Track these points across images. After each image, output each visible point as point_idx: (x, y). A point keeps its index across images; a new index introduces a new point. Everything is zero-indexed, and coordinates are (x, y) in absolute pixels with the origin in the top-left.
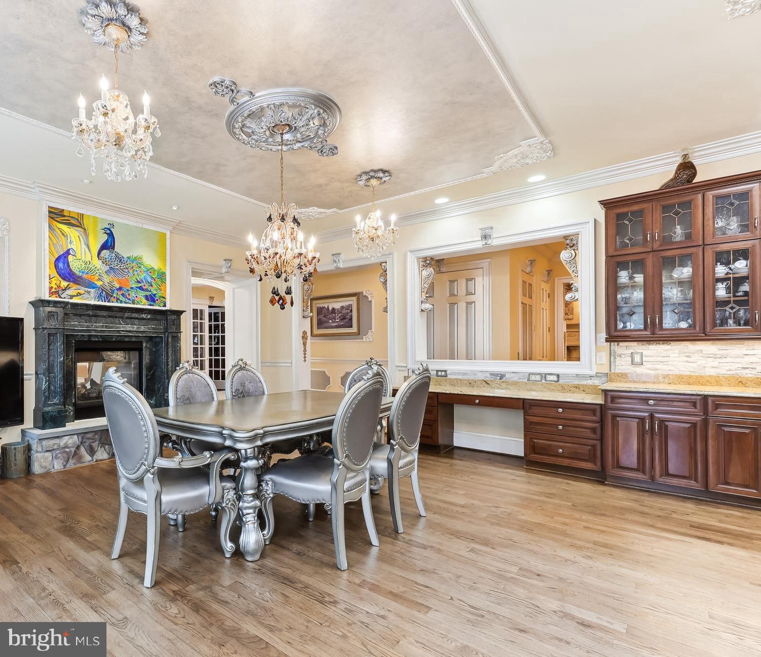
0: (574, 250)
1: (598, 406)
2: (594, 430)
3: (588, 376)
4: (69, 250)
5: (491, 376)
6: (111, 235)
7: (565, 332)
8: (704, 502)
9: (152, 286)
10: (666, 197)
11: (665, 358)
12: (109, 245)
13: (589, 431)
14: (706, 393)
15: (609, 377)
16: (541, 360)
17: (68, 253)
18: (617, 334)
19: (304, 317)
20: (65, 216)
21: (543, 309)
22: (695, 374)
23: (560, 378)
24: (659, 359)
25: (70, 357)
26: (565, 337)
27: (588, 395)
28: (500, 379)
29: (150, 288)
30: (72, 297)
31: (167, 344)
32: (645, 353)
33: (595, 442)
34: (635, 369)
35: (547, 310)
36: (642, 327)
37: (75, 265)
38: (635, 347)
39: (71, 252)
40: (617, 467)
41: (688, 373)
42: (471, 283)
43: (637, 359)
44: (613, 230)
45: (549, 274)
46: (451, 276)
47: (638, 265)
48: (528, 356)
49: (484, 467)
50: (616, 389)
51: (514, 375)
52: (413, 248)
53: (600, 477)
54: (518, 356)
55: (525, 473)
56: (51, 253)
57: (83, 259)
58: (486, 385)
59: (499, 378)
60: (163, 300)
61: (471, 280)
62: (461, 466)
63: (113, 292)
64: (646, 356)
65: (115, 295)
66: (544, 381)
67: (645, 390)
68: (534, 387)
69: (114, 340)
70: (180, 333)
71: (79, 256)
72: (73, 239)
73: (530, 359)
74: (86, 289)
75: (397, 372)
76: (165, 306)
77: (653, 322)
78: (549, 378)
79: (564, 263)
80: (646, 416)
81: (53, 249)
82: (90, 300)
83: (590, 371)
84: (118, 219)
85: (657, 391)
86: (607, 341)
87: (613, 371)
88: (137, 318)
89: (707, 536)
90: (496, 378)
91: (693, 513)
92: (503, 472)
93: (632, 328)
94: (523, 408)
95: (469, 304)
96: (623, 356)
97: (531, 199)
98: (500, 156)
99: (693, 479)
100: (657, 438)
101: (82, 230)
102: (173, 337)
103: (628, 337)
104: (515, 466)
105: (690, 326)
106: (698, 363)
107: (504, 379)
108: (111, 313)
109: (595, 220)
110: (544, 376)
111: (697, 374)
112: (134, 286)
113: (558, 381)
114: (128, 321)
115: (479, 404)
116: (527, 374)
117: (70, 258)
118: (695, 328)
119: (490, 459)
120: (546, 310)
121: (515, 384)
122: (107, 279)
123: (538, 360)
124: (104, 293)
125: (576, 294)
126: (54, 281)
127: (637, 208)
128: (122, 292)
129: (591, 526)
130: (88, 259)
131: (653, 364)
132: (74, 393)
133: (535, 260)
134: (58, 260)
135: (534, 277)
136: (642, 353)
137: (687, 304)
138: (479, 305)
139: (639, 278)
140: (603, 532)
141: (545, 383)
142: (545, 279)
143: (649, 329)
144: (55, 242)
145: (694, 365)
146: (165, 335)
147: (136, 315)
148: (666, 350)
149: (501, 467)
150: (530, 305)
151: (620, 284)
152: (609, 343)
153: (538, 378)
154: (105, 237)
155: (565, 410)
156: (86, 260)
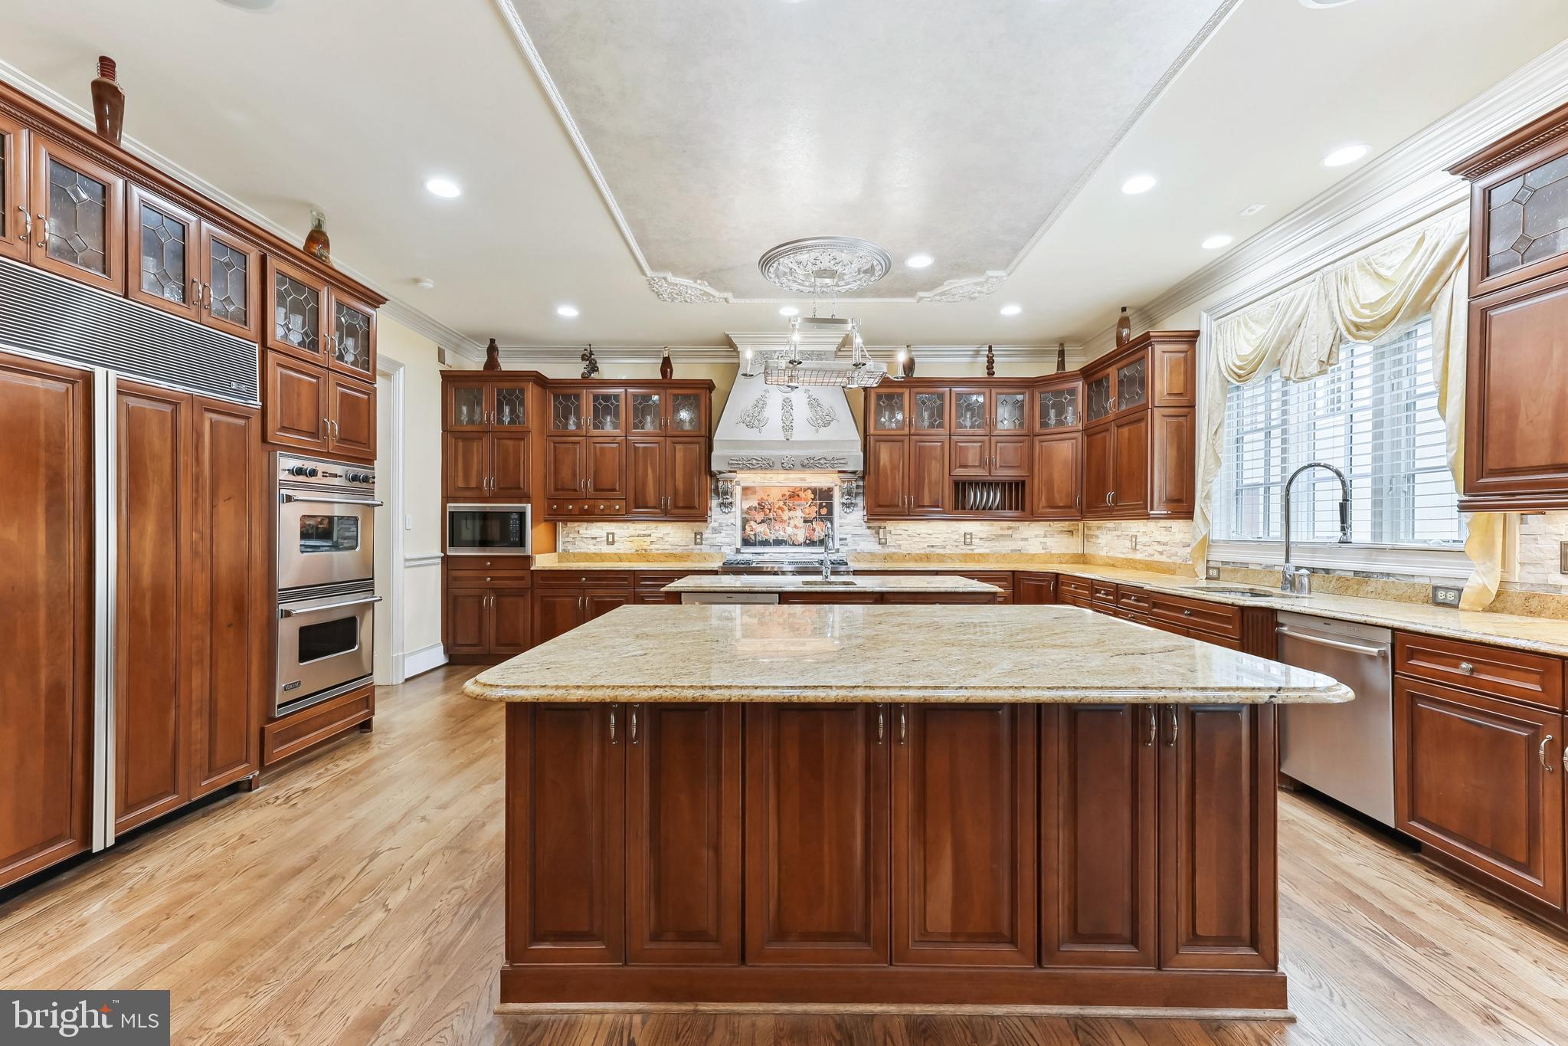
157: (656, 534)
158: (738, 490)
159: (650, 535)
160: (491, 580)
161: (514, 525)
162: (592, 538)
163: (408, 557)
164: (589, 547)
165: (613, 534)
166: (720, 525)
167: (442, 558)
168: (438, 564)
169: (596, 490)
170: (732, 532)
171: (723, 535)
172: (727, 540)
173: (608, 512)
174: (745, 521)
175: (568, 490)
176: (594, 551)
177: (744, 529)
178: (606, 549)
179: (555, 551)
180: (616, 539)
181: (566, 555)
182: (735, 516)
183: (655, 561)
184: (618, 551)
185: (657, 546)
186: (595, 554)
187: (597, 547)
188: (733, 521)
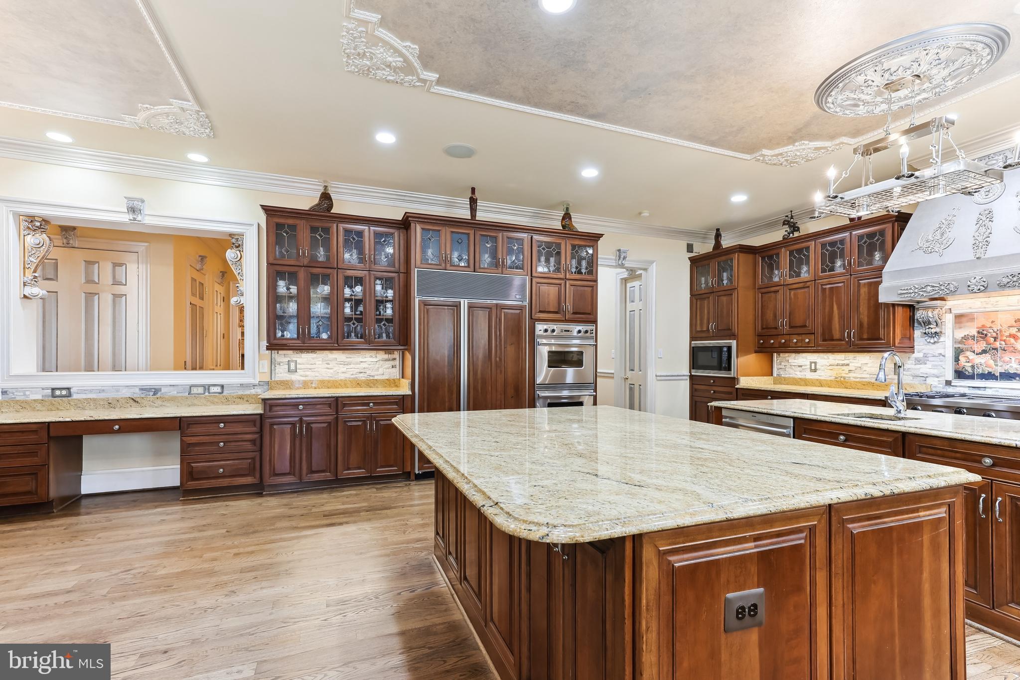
0: (240, 251)
1: (258, 416)
2: (253, 442)
3: (251, 385)
5: (141, 392)
7: (239, 340)
8: (335, 489)
10: (313, 218)
11: (313, 366)
13: (249, 443)
14: (337, 395)
15: (269, 385)
16: (213, 369)
18: (276, 342)
21: (216, 313)
22: (332, 379)
23: (224, 389)
24: (309, 366)
26: (239, 345)
27: (251, 405)
28: (154, 394)
32: (299, 361)
33: (254, 453)
34: (291, 376)
35: (222, 315)
36: (296, 336)
38: (291, 355)
40: (273, 475)
41: (327, 378)
42: (120, 271)
43: (293, 366)
44: (273, 238)
45: (223, 276)
47: (292, 278)
48: (197, 365)
49: (124, 514)
50: (273, 397)
51: (172, 388)
53: (258, 490)
54: (185, 365)
55: (181, 507)
58: (135, 404)
59: (152, 394)
61: (121, 265)
62: (86, 523)
64: (300, 364)
66: (207, 394)
67: (297, 396)
68: (196, 402)
73: (201, 368)
77: (304, 331)
78: (214, 389)
79: (230, 263)
80: (297, 420)
83: (253, 380)
85: (305, 396)
86: (267, 349)
87: (273, 379)
89: (333, 521)
90: (148, 393)
91: (327, 503)
92: (150, 515)
93: (288, 337)
94: (180, 429)
95: (116, 296)
96: (282, 364)
98: (145, 106)
99: (328, 471)
100: (304, 440)
103: (285, 345)
104: (169, 501)
105: (329, 337)
106: (335, 369)
107: (159, 395)
109: (258, 224)
110: (207, 387)
111: (334, 379)
113: (222, 392)
115: (119, 431)
116: (188, 387)
118: (332, 339)
119: (134, 501)
120: (220, 314)
121: (173, 399)
123: (211, 369)
125: (242, 298)
127: (291, 222)
129: (241, 550)
131: (304, 371)
133: (205, 257)
135: (206, 276)
136: (296, 361)
137: (327, 317)
138: (132, 299)
139: (294, 289)
140: (252, 552)
141: (208, 396)
142: (219, 280)
143: (300, 339)
145: (331, 371)
148: (313, 358)
149: (148, 508)
150: (202, 307)
151: (278, 293)
152: (270, 351)
153: (201, 390)
155: (227, 424)
157: (853, 364)
158: (949, 319)
159: (848, 365)
160: (714, 392)
161: (725, 356)
162: (799, 366)
163: (658, 374)
164: (796, 373)
165: (815, 363)
166: (925, 356)
167: (690, 376)
168: (687, 380)
169: (791, 327)
170: (940, 363)
171: (929, 365)
172: (935, 372)
173: (800, 344)
174: (958, 353)
175: (771, 328)
176: (800, 377)
177: (957, 360)
178: (810, 375)
179: (772, 376)
180: (818, 367)
181: (779, 380)
182: (946, 346)
183: (852, 388)
184: (820, 378)
185: (854, 375)
186: (800, 379)
187: (802, 373)
188: (941, 351)
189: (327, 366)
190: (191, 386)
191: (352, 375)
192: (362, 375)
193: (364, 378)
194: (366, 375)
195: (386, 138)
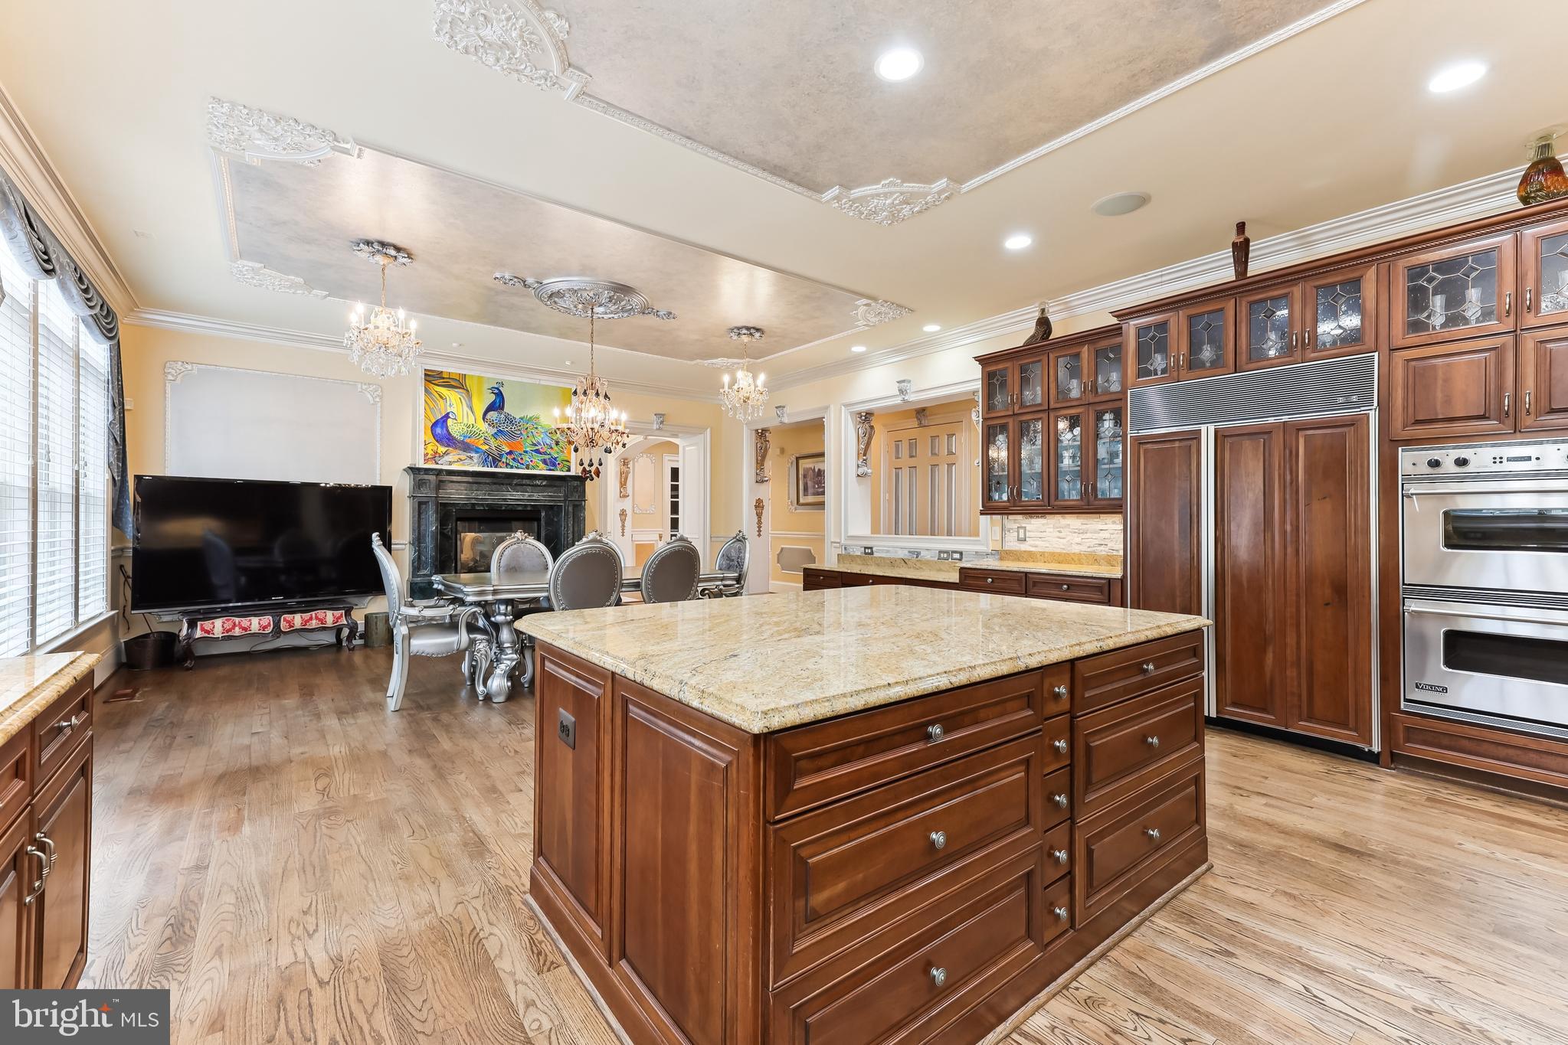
3: (985, 553)
4: (448, 413)
5: (909, 554)
6: (500, 395)
9: (552, 448)
10: (1028, 354)
11: (1043, 533)
12: (497, 404)
15: (1001, 555)
17: (447, 416)
18: (990, 505)
19: (757, 482)
20: (444, 378)
22: (1064, 552)
23: (962, 557)
24: (1039, 535)
25: (450, 527)
28: (917, 557)
29: (549, 451)
30: (450, 463)
31: (567, 514)
32: (1028, 527)
34: (1020, 545)
36: (1007, 498)
37: (455, 429)
38: (1020, 520)
39: (450, 415)
41: (1059, 551)
42: (952, 440)
43: (1022, 534)
46: (933, 431)
51: (927, 552)
52: (847, 401)
56: (427, 417)
57: (465, 422)
58: (904, 565)
59: (915, 556)
60: (568, 463)
63: (501, 456)
64: (1029, 531)
65: (504, 460)
66: (948, 560)
69: (503, 508)
70: (585, 501)
71: (460, 420)
72: (453, 401)
74: (469, 454)
75: (833, 549)
76: (569, 470)
77: (1012, 493)
78: (954, 556)
81: (429, 413)
82: (473, 466)
84: (507, 377)
86: (983, 514)
87: (1004, 549)
88: (530, 485)
90: (913, 556)
93: (1003, 500)
96: (1012, 532)
97: (945, 348)
101: (465, 391)
102: (575, 506)
103: (1001, 508)
107: (919, 558)
108: (495, 481)
110: (950, 553)
111: (1066, 551)
112: (528, 449)
114: (518, 487)
116: (937, 552)
117: (450, 422)
118: (1043, 500)
121: (927, 563)
122: (493, 443)
124: (490, 457)
126: (430, 447)
127: (1003, 367)
128: (513, 456)
130: (471, 421)
131: (1034, 540)
132: (453, 565)
134: (435, 425)
136: (1026, 528)
143: (1010, 501)
144: (432, 406)
145: (1064, 541)
146: (565, 503)
147: (528, 482)
148: (1043, 524)
152: (985, 516)
153: (946, 556)
154: (493, 397)
156: (469, 423)
189: (1058, 534)
190: (940, 552)
191: (1089, 547)
192: (1102, 548)
193: (1104, 553)
194: (1107, 549)
195: (1018, 242)
